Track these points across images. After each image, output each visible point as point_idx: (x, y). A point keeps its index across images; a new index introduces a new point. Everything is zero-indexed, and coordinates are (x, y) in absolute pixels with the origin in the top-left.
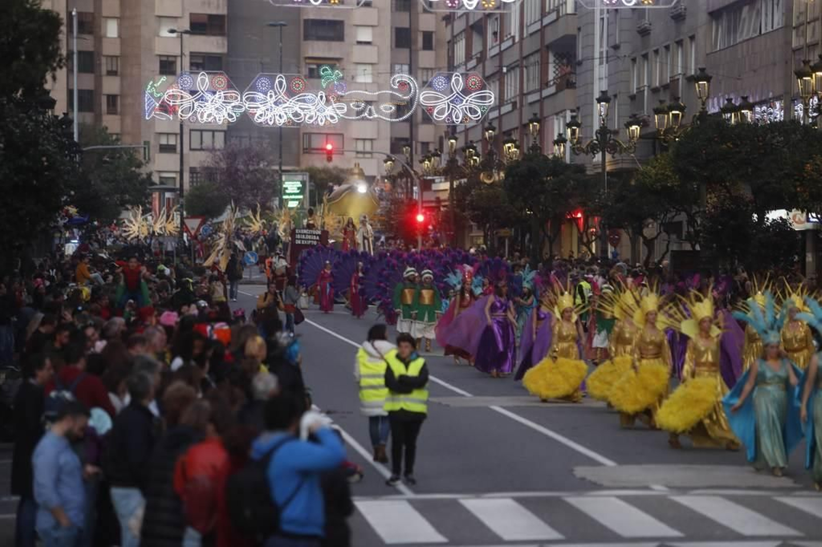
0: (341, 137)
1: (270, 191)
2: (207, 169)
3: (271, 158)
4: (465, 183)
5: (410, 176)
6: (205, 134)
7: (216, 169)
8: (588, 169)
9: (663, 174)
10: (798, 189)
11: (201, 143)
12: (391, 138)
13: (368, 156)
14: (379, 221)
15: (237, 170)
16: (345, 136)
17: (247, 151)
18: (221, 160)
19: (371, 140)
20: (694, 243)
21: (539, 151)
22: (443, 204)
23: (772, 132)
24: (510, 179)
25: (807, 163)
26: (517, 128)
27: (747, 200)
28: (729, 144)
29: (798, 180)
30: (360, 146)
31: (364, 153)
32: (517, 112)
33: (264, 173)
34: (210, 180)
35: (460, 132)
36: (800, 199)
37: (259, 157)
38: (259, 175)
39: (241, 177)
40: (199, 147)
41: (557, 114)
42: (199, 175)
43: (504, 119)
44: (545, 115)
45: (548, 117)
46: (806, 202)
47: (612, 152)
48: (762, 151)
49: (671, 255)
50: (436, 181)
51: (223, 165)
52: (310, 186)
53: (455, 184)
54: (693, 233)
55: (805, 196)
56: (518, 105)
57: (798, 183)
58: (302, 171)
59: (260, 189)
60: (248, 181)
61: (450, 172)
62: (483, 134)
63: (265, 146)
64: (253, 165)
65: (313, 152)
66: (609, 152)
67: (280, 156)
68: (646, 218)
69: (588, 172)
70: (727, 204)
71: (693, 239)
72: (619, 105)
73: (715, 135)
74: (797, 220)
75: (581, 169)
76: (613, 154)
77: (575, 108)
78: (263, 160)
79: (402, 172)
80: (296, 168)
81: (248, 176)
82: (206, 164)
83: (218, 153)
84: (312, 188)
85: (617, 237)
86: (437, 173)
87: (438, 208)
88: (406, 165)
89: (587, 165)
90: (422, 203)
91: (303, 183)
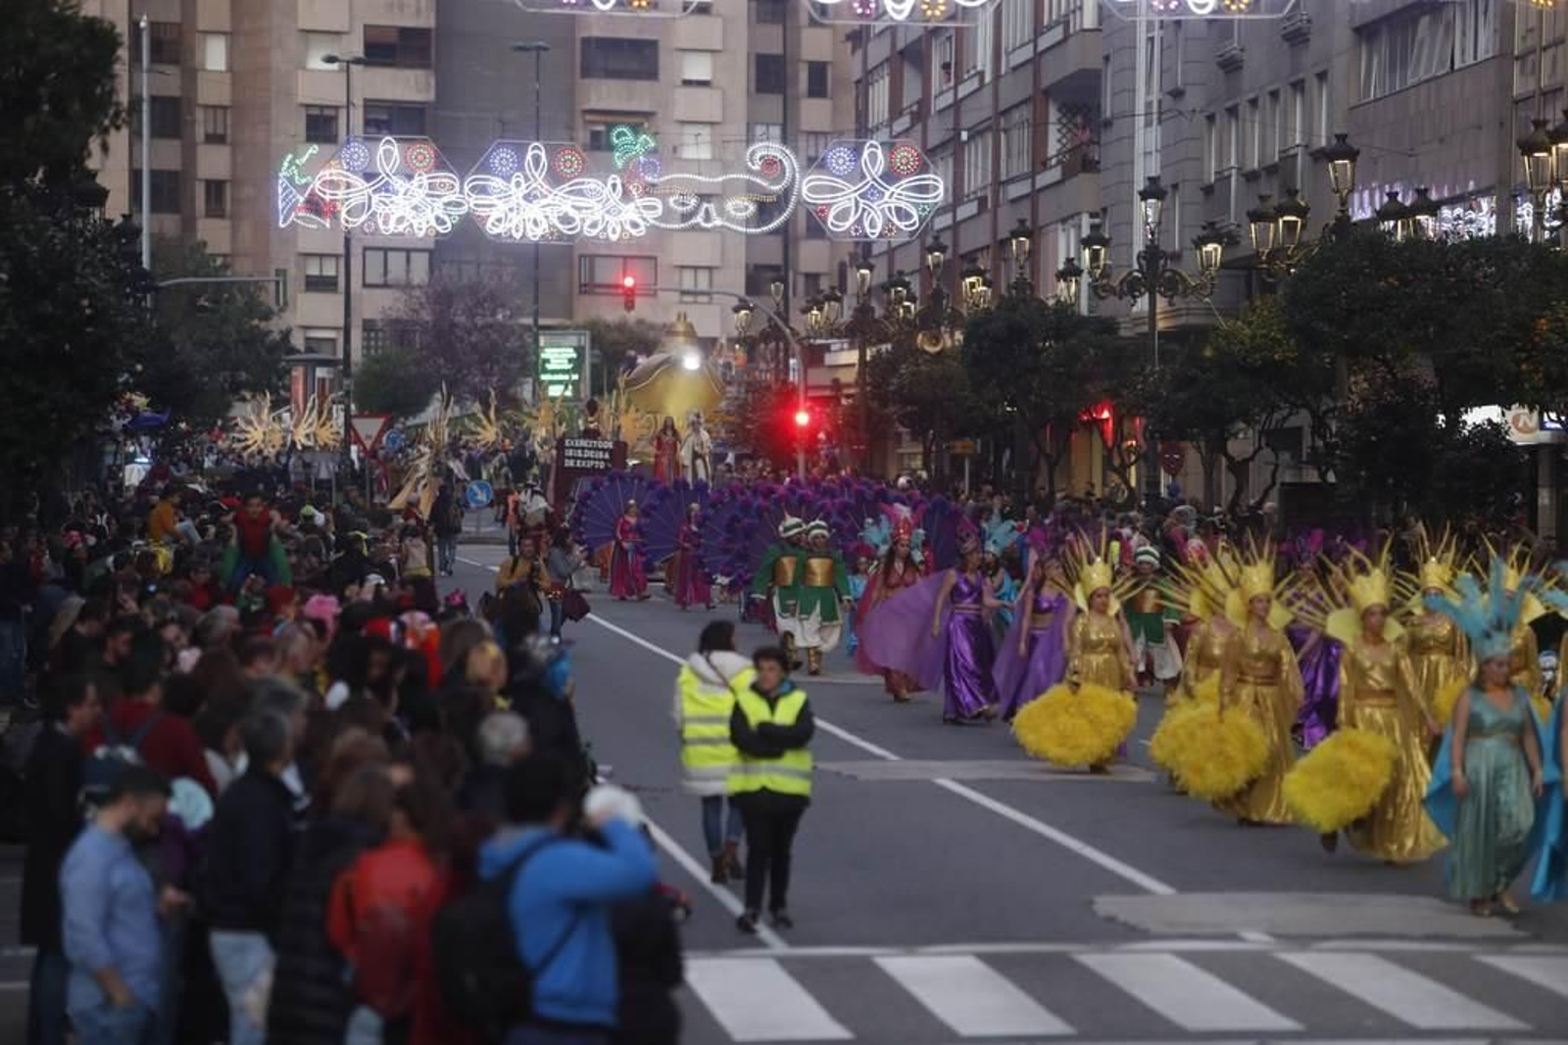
0: (651, 264)
1: (515, 366)
2: (395, 322)
3: (519, 302)
4: (887, 352)
5: (784, 338)
6: (392, 256)
7: (413, 323)
8: (1123, 325)
9: (1265, 336)
10: (1524, 367)
11: (386, 274)
12: (747, 266)
13: (703, 299)
14: (724, 423)
15: (454, 326)
16: (660, 261)
17: (473, 289)
18: (422, 306)
19: (710, 269)
20: (1324, 468)
21: (1028, 292)
22: (847, 391)
23: (1474, 257)
24: (974, 345)
25: (1541, 318)
26: (987, 248)
27: (1427, 386)
28: (1391, 280)
29: (1522, 349)
30: (688, 281)
31: (695, 293)
32: (987, 217)
33: (506, 331)
34: (402, 344)
35: (879, 256)
36: (1527, 386)
37: (496, 300)
38: (494, 336)
39: (461, 339)
40: (380, 281)
41: (1064, 221)
42: (380, 334)
43: (964, 230)
44: (1041, 222)
45: (1047, 226)
46: (1538, 391)
47: (1169, 293)
48: (1455, 294)
49: (1280, 491)
50: (833, 347)
51: (427, 316)
52: (593, 356)
53: (869, 353)
54: (1322, 450)
55: (1536, 379)
56: (990, 204)
57: (1523, 355)
58: (577, 327)
59: (498, 362)
60: (474, 347)
61: (859, 330)
62: (923, 259)
63: (506, 279)
64: (484, 316)
65: (598, 290)
66: (1163, 295)
67: (536, 300)
68: (1232, 420)
69: (1123, 333)
70: (1388, 395)
71: (1318, 460)
72: (1182, 204)
73: (1366, 263)
74: (1521, 424)
75: (1108, 326)
76: (1171, 297)
77: (1098, 209)
78: (502, 306)
79: (769, 330)
80: (566, 322)
81: (475, 337)
82: (394, 314)
83: (417, 292)
84: (596, 361)
85: (1177, 456)
86: (834, 333)
87: (837, 399)
88: (776, 318)
89: (1120, 319)
90: (807, 389)
91: (579, 350)
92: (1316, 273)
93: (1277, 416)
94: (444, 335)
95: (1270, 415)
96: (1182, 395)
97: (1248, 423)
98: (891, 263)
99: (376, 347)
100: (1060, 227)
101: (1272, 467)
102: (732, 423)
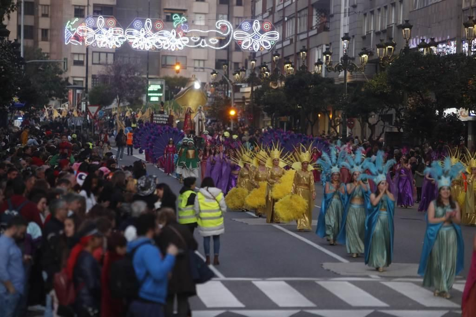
0: (185, 59)
1: (141, 90)
2: (102, 76)
3: (142, 70)
4: (260, 88)
5: (227, 83)
6: (101, 54)
7: (108, 76)
8: (336, 81)
9: (381, 85)
10: (464, 96)
11: (99, 60)
12: (216, 60)
13: (201, 70)
15: (121, 77)
16: (188, 58)
17: (128, 66)
18: (111, 71)
19: (204, 60)
20: (399, 127)
21: (306, 69)
22: (247, 100)
23: (449, 61)
25: (470, 80)
26: (293, 55)
27: (433, 101)
28: (422, 67)
29: (464, 90)
30: (197, 64)
31: (199, 68)
32: (293, 45)
33: (138, 79)
34: (104, 83)
35: (258, 57)
36: (465, 102)
37: (135, 69)
38: (134, 81)
39: (123, 82)
40: (97, 62)
41: (317, 47)
42: (98, 79)
43: (285, 49)
44: (310, 47)
45: (312, 48)
46: (468, 104)
47: (351, 70)
48: (443, 72)
49: (385, 134)
50: (243, 86)
51: (112, 74)
52: (166, 88)
53: (254, 88)
54: (399, 122)
55: (468, 100)
56: (294, 41)
57: (464, 92)
58: (161, 79)
59: (135, 89)
60: (127, 84)
61: (251, 81)
62: (272, 58)
63: (138, 62)
64: (131, 74)
65: (167, 67)
66: (349, 71)
67: (148, 69)
68: (370, 111)
69: (336, 83)
70: (420, 104)
71: (397, 125)
72: (356, 42)
73: (414, 62)
74: (463, 114)
75: (331, 81)
76: (352, 72)
77: (329, 43)
78: (137, 71)
79: (222, 80)
80: (157, 77)
81: (128, 81)
82: (102, 73)
83: (109, 66)
84: (167, 89)
85: (352, 123)
86: (243, 81)
87: (244, 103)
88: (225, 76)
89: (335, 79)
90: (234, 99)
91: (162, 86)
92: (398, 65)
93: (384, 110)
94: (117, 79)
95: (382, 110)
96: (354, 103)
97: (375, 112)
98: (262, 59)
99: (96, 84)
100: (316, 49)
101: (383, 127)
102: (210, 110)
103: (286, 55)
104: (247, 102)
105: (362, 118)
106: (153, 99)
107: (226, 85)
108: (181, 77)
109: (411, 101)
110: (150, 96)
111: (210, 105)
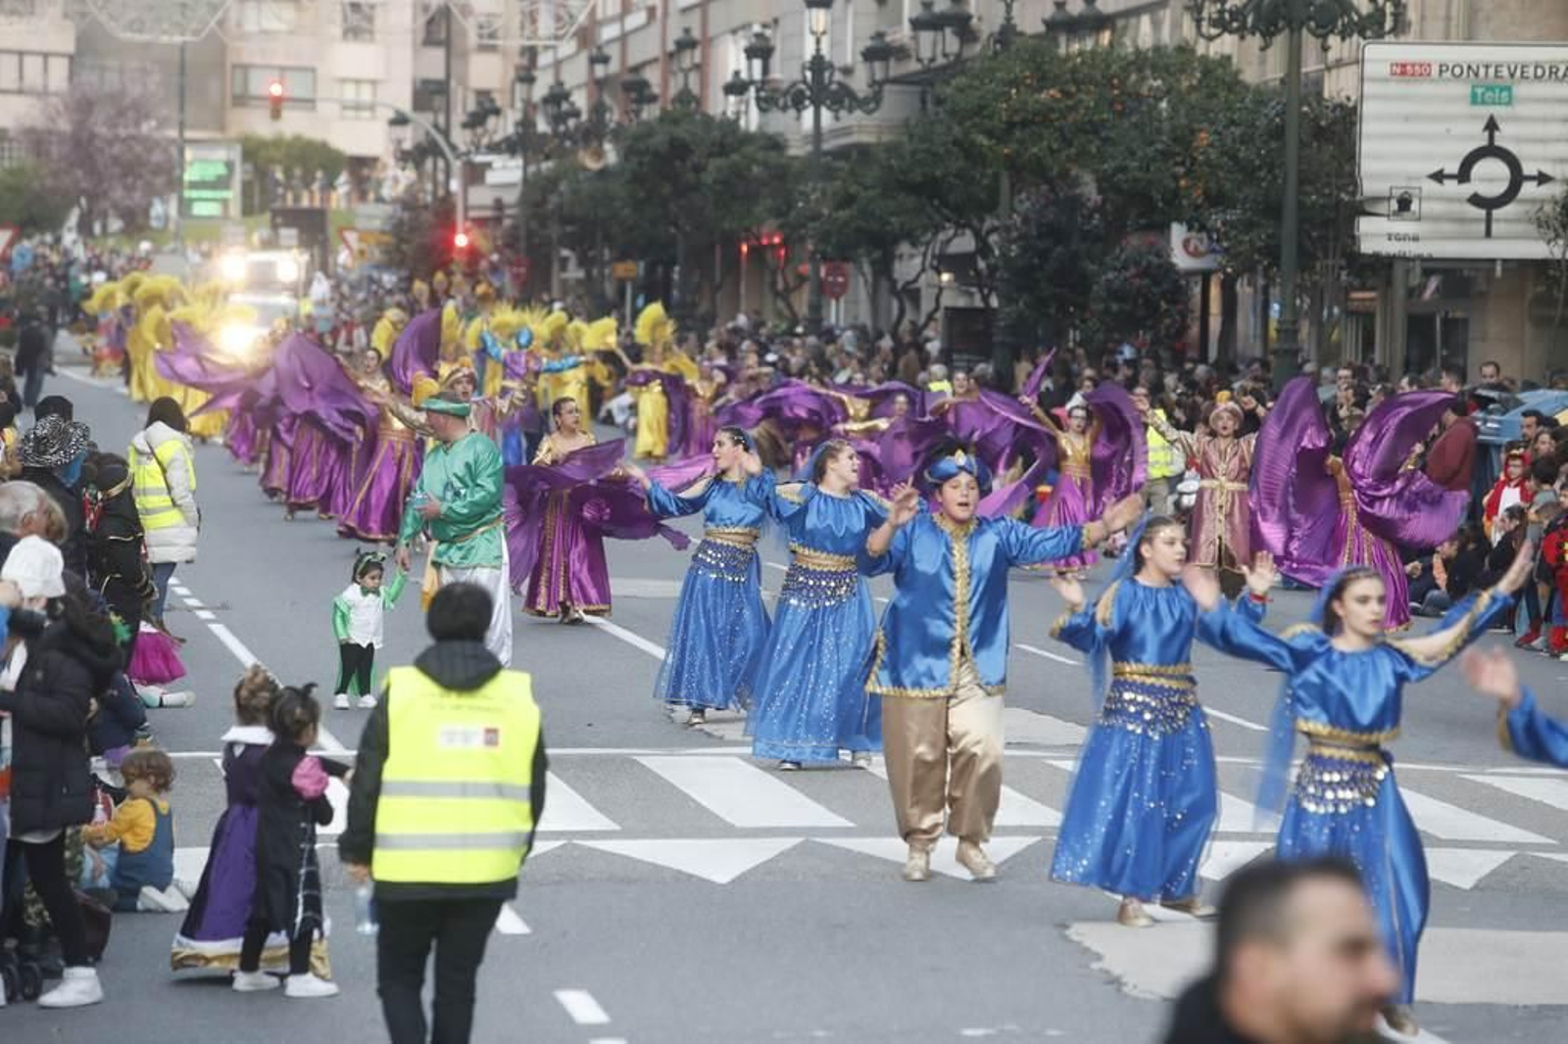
0: (310, 74)
1: (160, 181)
2: (30, 132)
3: (165, 112)
4: (548, 169)
5: (442, 154)
6: (28, 60)
7: (50, 132)
8: (792, 143)
9: (927, 151)
10: (1183, 183)
11: (21, 77)
12: (414, 83)
13: (366, 114)
14: (379, 244)
15: (93, 136)
16: (320, 72)
17: (115, 98)
18: (58, 113)
19: (374, 83)
20: (986, 291)
21: (693, 105)
22: (509, 212)
23: (1140, 70)
24: (635, 160)
25: (1201, 130)
26: (655, 60)
27: (1090, 204)
28: (1052, 92)
29: (1183, 164)
30: (349, 93)
31: (358, 107)
32: (655, 29)
33: (150, 144)
34: (39, 155)
35: (545, 68)
36: (1185, 202)
37: (140, 110)
38: (138, 149)
39: (101, 151)
40: (14, 86)
41: (734, 32)
42: (15, 145)
43: (632, 41)
44: (712, 32)
45: (717, 37)
46: (1197, 207)
47: (835, 107)
48: (1119, 107)
49: (946, 316)
50: (495, 165)
51: (64, 125)
52: (245, 172)
53: (532, 169)
54: (985, 272)
55: (1195, 195)
56: (659, 13)
57: (1181, 170)
58: (227, 143)
59: (140, 176)
60: (116, 160)
61: (521, 144)
62: (591, 71)
63: (152, 87)
64: (126, 127)
65: (254, 102)
66: (829, 108)
67: (182, 109)
68: (896, 241)
69: (793, 152)
70: (1050, 215)
71: (983, 283)
72: (856, 14)
73: (1027, 73)
74: (1191, 248)
75: (776, 144)
76: (836, 111)
77: (769, 20)
78: (147, 117)
79: (425, 144)
80: (217, 135)
81: (116, 149)
82: (28, 123)
83: (54, 100)
84: (248, 177)
85: (840, 279)
86: (494, 148)
87: (498, 220)
88: (433, 132)
89: (789, 136)
90: (466, 209)
91: (229, 165)
92: (976, 83)
93: (942, 237)
94: (82, 147)
95: (935, 234)
96: (843, 214)
97: (914, 245)
98: (557, 74)
99: (10, 158)
100: (730, 38)
101: (936, 291)
102: (387, 244)
103: (634, 59)
104: (509, 216)
105: (873, 263)
106: (199, 209)
107: (441, 164)
108: (297, 139)
109: (1025, 203)
110: (192, 200)
111: (388, 228)
